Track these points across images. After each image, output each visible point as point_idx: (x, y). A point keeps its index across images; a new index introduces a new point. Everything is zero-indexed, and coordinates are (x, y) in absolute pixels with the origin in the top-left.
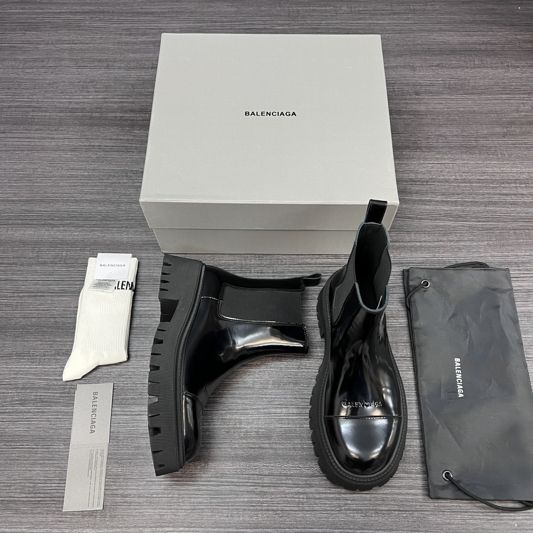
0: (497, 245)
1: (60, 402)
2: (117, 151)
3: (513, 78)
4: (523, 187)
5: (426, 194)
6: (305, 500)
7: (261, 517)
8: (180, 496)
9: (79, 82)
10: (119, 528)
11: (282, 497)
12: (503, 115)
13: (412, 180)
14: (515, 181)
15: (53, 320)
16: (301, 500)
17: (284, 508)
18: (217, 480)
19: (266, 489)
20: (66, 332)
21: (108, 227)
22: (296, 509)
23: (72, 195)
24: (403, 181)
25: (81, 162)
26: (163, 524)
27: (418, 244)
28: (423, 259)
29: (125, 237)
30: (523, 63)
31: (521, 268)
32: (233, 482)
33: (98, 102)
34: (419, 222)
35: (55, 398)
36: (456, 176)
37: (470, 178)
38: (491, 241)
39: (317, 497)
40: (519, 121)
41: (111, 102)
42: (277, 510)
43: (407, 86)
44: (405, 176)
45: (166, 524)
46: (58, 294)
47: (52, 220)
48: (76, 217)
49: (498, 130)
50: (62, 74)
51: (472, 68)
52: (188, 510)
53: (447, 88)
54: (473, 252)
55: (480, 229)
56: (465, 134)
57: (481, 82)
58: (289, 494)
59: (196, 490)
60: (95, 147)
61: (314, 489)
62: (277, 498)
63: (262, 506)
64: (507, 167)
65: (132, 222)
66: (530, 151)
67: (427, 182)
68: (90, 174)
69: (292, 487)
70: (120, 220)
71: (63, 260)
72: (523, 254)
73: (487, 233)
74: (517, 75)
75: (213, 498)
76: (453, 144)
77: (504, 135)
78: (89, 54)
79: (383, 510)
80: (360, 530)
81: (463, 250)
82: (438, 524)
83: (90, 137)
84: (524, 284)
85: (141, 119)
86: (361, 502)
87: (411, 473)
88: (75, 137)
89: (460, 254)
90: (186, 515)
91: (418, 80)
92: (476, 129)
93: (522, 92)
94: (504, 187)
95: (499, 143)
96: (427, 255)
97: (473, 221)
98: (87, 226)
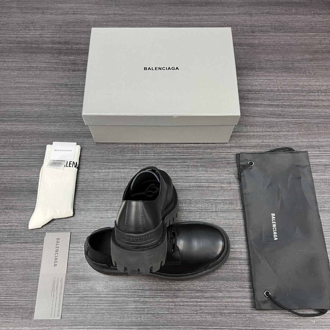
0: (305, 134)
1: (7, 241)
2: (48, 70)
3: (317, 22)
4: (323, 95)
5: (258, 100)
6: (173, 306)
7: (143, 319)
8: (89, 305)
9: (23, 23)
10: (47, 326)
11: (158, 305)
12: (310, 46)
13: (249, 91)
14: (318, 91)
15: (3, 185)
16: (170, 306)
17: (159, 312)
18: (114, 293)
19: (147, 299)
20: (12, 193)
21: (41, 122)
22: (167, 312)
23: (17, 100)
24: (242, 91)
25: (24, 78)
26: (77, 324)
27: (252, 134)
28: (255, 144)
29: (53, 129)
30: (325, 12)
31: (321, 150)
32: (124, 295)
33: (36, 37)
34: (253, 118)
35: (4, 238)
36: (278, 88)
37: (288, 89)
38: (301, 131)
39: (182, 304)
40: (321, 51)
41: (45, 37)
42: (154, 314)
43: (246, 27)
44: (244, 88)
45: (79, 324)
46: (7, 168)
47: (3, 117)
48: (20, 115)
49: (307, 56)
50: (12, 17)
51: (290, 15)
52: (94, 314)
53: (273, 28)
54: (289, 139)
55: (294, 123)
56: (285, 59)
57: (296, 24)
58: (162, 302)
59: (100, 300)
60: (34, 68)
61: (180, 299)
62: (154, 305)
63: (144, 311)
64: (313, 82)
65: (58, 119)
66: (328, 71)
67: (259, 91)
68: (30, 86)
69: (165, 298)
70: (50, 117)
71: (11, 144)
72: (323, 140)
73: (299, 126)
74: (321, 19)
75: (111, 305)
76: (277, 66)
77: (311, 60)
78: (31, 4)
79: (225, 313)
80: (210, 326)
81: (283, 138)
82: (262, 322)
83: (30, 61)
84: (323, 160)
85: (65, 48)
86: (211, 308)
87: (245, 288)
88: (20, 60)
89: (280, 141)
90: (92, 317)
91: (253, 23)
92: (292, 56)
93: (323, 31)
94: (310, 95)
95: (308, 65)
96: (258, 141)
97: (289, 118)
98: (27, 121)
